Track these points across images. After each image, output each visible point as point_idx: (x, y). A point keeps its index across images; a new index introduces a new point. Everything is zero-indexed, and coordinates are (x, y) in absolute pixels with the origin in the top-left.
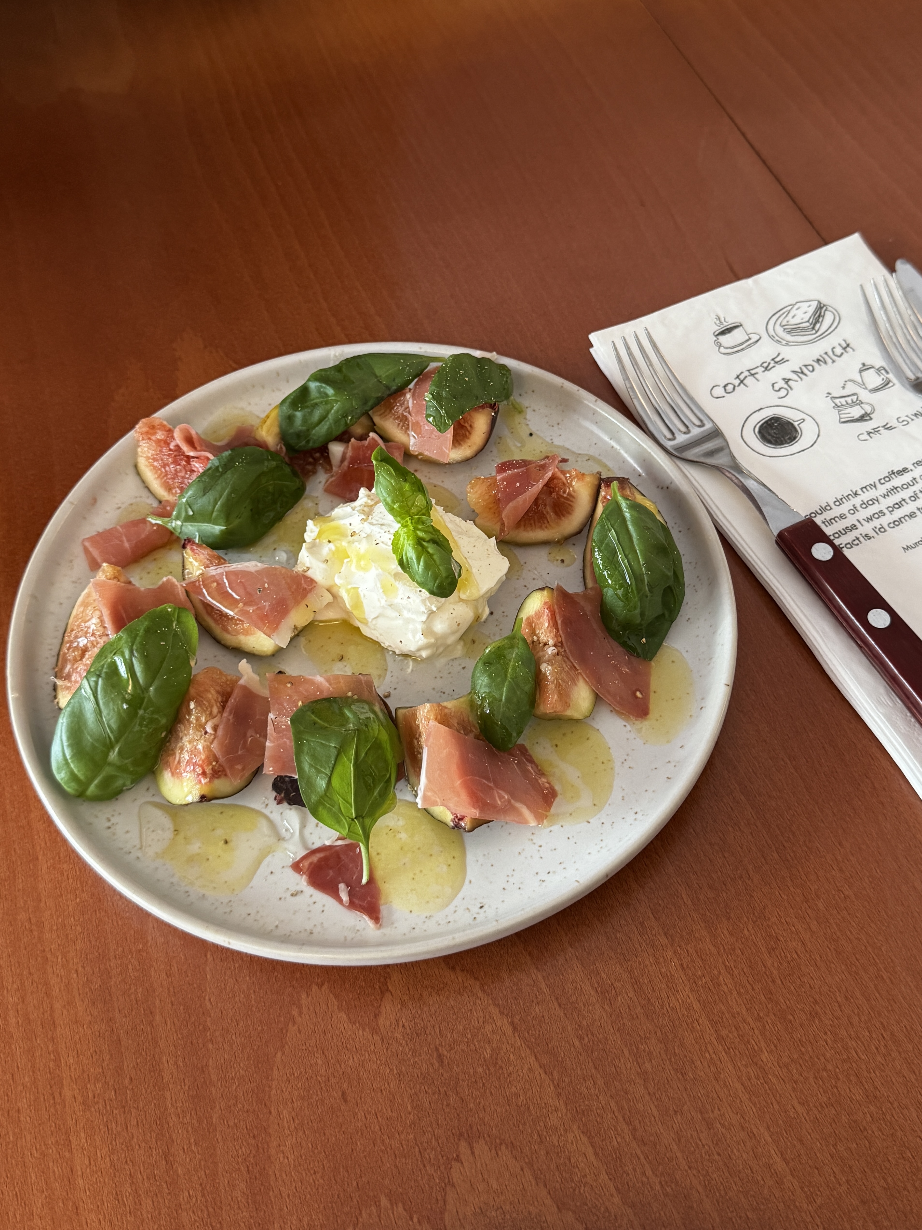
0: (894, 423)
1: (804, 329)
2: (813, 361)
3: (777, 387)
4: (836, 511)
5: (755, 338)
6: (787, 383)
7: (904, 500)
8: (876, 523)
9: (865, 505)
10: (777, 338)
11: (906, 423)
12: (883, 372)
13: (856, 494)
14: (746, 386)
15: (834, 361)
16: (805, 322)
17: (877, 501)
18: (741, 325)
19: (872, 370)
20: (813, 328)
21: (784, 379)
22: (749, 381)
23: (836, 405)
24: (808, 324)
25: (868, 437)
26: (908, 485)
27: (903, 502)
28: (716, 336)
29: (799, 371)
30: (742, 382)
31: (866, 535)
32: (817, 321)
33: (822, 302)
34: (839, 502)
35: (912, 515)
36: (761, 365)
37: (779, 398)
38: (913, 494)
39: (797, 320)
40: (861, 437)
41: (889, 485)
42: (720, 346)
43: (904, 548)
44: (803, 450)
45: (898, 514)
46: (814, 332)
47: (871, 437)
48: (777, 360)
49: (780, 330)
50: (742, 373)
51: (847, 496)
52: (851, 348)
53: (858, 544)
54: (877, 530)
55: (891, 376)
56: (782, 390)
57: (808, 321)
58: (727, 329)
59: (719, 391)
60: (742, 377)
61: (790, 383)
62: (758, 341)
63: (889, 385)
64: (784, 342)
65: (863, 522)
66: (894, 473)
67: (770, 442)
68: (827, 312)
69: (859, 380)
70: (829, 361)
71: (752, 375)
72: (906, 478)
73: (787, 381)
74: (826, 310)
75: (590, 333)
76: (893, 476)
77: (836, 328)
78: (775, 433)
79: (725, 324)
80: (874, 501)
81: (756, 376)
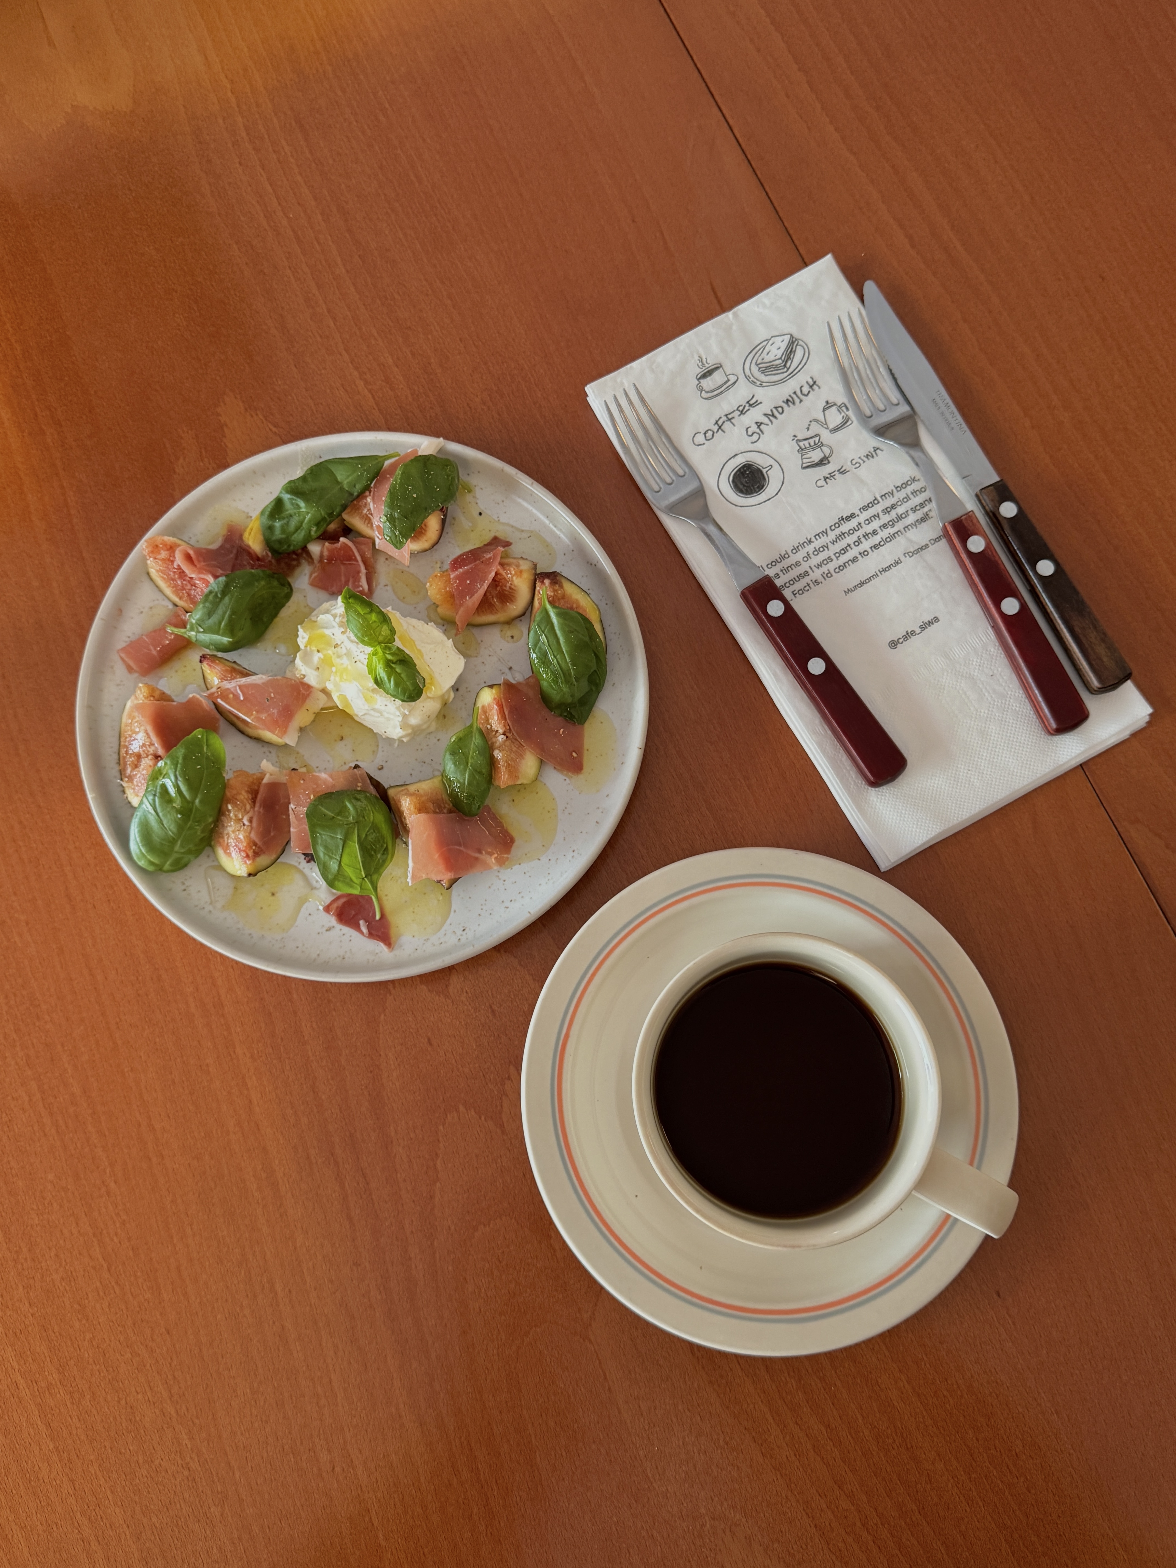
0: (848, 466)
1: (776, 367)
2: (783, 402)
3: (750, 431)
4: (793, 559)
5: (733, 379)
6: (759, 427)
7: (849, 545)
8: (824, 569)
9: (817, 551)
10: (752, 378)
11: (858, 465)
12: (844, 408)
13: (810, 542)
14: (724, 432)
15: (801, 401)
16: (778, 359)
17: (827, 547)
18: (721, 366)
19: (834, 407)
20: (785, 366)
21: (757, 423)
22: (727, 426)
23: (801, 448)
24: (780, 361)
25: (824, 483)
26: (854, 530)
27: (848, 548)
28: (698, 379)
29: (770, 413)
30: (720, 427)
31: (816, 581)
32: (789, 358)
33: (794, 335)
34: (796, 550)
35: (854, 560)
36: (737, 409)
37: (752, 443)
38: (857, 539)
39: (771, 357)
40: (819, 483)
41: (837, 532)
42: (701, 390)
43: (845, 592)
44: (769, 499)
45: (844, 558)
46: (786, 369)
47: (827, 483)
48: (751, 402)
49: (755, 369)
50: (720, 418)
51: (803, 544)
52: (817, 385)
53: (808, 590)
54: (825, 576)
55: (850, 413)
56: (755, 434)
57: (781, 358)
58: (708, 372)
59: (700, 438)
60: (720, 423)
61: (762, 427)
62: (735, 382)
63: (848, 424)
64: (758, 383)
65: (814, 568)
66: (843, 519)
67: (741, 491)
68: (798, 347)
69: (823, 420)
70: (797, 401)
71: (729, 420)
72: (853, 523)
73: (759, 424)
74: (797, 345)
75: (586, 385)
76: (842, 522)
77: (805, 364)
78: (746, 482)
79: (707, 366)
80: (825, 547)
81: (732, 421)
